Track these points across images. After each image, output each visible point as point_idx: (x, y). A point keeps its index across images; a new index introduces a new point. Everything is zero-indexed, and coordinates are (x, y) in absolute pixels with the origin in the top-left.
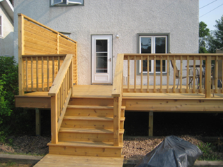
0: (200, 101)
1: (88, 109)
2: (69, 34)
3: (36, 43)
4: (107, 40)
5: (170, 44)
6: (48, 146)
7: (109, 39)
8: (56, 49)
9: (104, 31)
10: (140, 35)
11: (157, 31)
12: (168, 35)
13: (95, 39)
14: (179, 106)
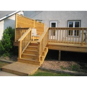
0: (78, 47)
1: (34, 47)
2: (42, 21)
3: (23, 24)
4: (55, 23)
5: (81, 25)
6: (17, 59)
7: (56, 22)
8: (33, 26)
9: (54, 19)
10: (68, 21)
11: (76, 19)
12: (80, 21)
13: (51, 22)
14: (69, 49)
